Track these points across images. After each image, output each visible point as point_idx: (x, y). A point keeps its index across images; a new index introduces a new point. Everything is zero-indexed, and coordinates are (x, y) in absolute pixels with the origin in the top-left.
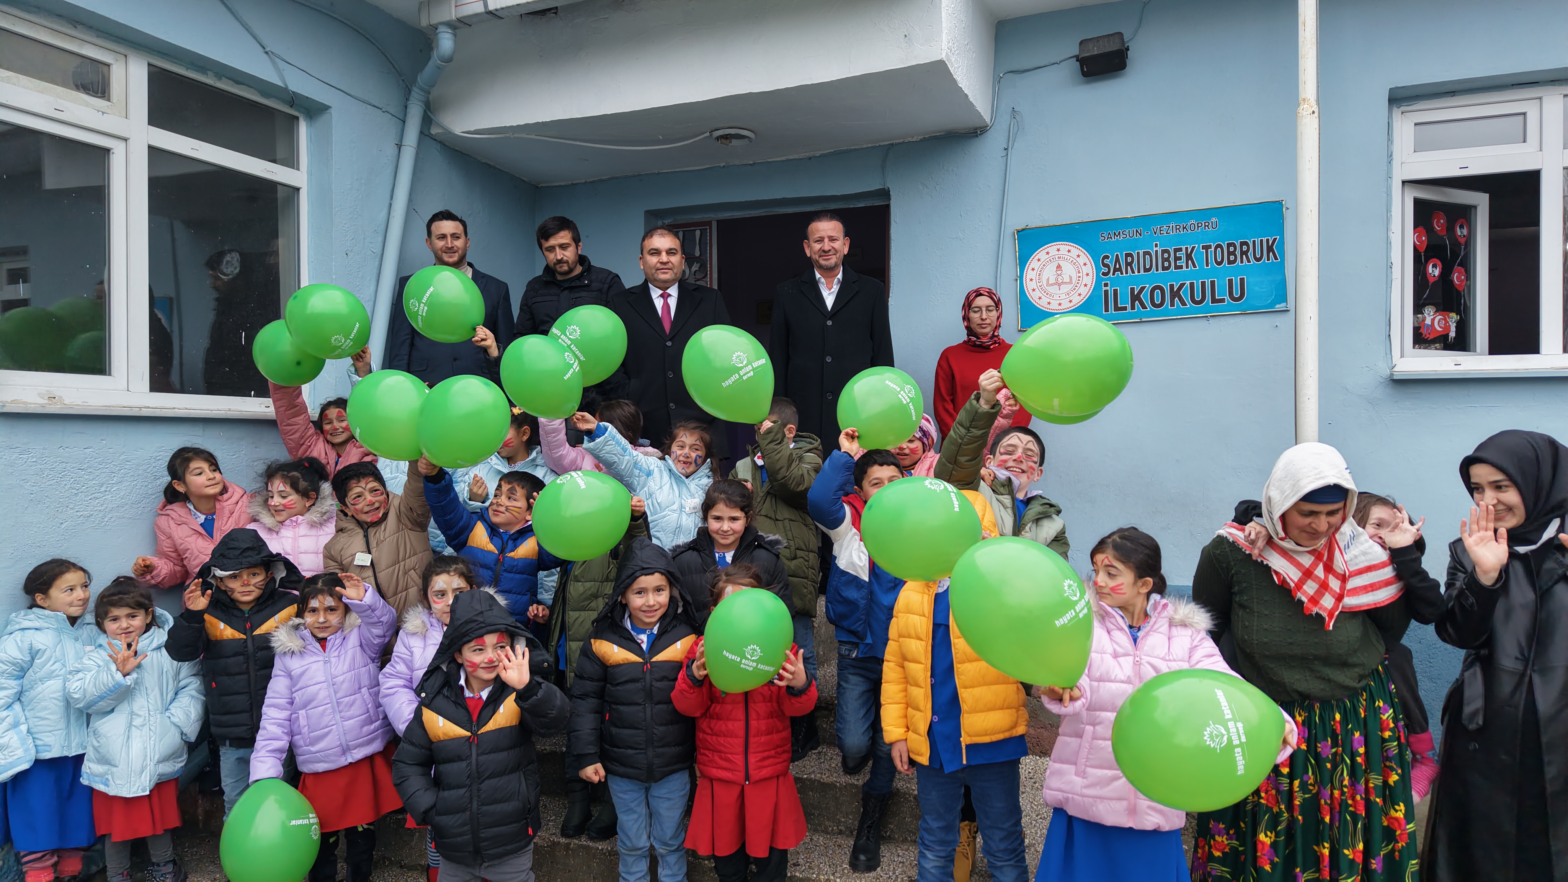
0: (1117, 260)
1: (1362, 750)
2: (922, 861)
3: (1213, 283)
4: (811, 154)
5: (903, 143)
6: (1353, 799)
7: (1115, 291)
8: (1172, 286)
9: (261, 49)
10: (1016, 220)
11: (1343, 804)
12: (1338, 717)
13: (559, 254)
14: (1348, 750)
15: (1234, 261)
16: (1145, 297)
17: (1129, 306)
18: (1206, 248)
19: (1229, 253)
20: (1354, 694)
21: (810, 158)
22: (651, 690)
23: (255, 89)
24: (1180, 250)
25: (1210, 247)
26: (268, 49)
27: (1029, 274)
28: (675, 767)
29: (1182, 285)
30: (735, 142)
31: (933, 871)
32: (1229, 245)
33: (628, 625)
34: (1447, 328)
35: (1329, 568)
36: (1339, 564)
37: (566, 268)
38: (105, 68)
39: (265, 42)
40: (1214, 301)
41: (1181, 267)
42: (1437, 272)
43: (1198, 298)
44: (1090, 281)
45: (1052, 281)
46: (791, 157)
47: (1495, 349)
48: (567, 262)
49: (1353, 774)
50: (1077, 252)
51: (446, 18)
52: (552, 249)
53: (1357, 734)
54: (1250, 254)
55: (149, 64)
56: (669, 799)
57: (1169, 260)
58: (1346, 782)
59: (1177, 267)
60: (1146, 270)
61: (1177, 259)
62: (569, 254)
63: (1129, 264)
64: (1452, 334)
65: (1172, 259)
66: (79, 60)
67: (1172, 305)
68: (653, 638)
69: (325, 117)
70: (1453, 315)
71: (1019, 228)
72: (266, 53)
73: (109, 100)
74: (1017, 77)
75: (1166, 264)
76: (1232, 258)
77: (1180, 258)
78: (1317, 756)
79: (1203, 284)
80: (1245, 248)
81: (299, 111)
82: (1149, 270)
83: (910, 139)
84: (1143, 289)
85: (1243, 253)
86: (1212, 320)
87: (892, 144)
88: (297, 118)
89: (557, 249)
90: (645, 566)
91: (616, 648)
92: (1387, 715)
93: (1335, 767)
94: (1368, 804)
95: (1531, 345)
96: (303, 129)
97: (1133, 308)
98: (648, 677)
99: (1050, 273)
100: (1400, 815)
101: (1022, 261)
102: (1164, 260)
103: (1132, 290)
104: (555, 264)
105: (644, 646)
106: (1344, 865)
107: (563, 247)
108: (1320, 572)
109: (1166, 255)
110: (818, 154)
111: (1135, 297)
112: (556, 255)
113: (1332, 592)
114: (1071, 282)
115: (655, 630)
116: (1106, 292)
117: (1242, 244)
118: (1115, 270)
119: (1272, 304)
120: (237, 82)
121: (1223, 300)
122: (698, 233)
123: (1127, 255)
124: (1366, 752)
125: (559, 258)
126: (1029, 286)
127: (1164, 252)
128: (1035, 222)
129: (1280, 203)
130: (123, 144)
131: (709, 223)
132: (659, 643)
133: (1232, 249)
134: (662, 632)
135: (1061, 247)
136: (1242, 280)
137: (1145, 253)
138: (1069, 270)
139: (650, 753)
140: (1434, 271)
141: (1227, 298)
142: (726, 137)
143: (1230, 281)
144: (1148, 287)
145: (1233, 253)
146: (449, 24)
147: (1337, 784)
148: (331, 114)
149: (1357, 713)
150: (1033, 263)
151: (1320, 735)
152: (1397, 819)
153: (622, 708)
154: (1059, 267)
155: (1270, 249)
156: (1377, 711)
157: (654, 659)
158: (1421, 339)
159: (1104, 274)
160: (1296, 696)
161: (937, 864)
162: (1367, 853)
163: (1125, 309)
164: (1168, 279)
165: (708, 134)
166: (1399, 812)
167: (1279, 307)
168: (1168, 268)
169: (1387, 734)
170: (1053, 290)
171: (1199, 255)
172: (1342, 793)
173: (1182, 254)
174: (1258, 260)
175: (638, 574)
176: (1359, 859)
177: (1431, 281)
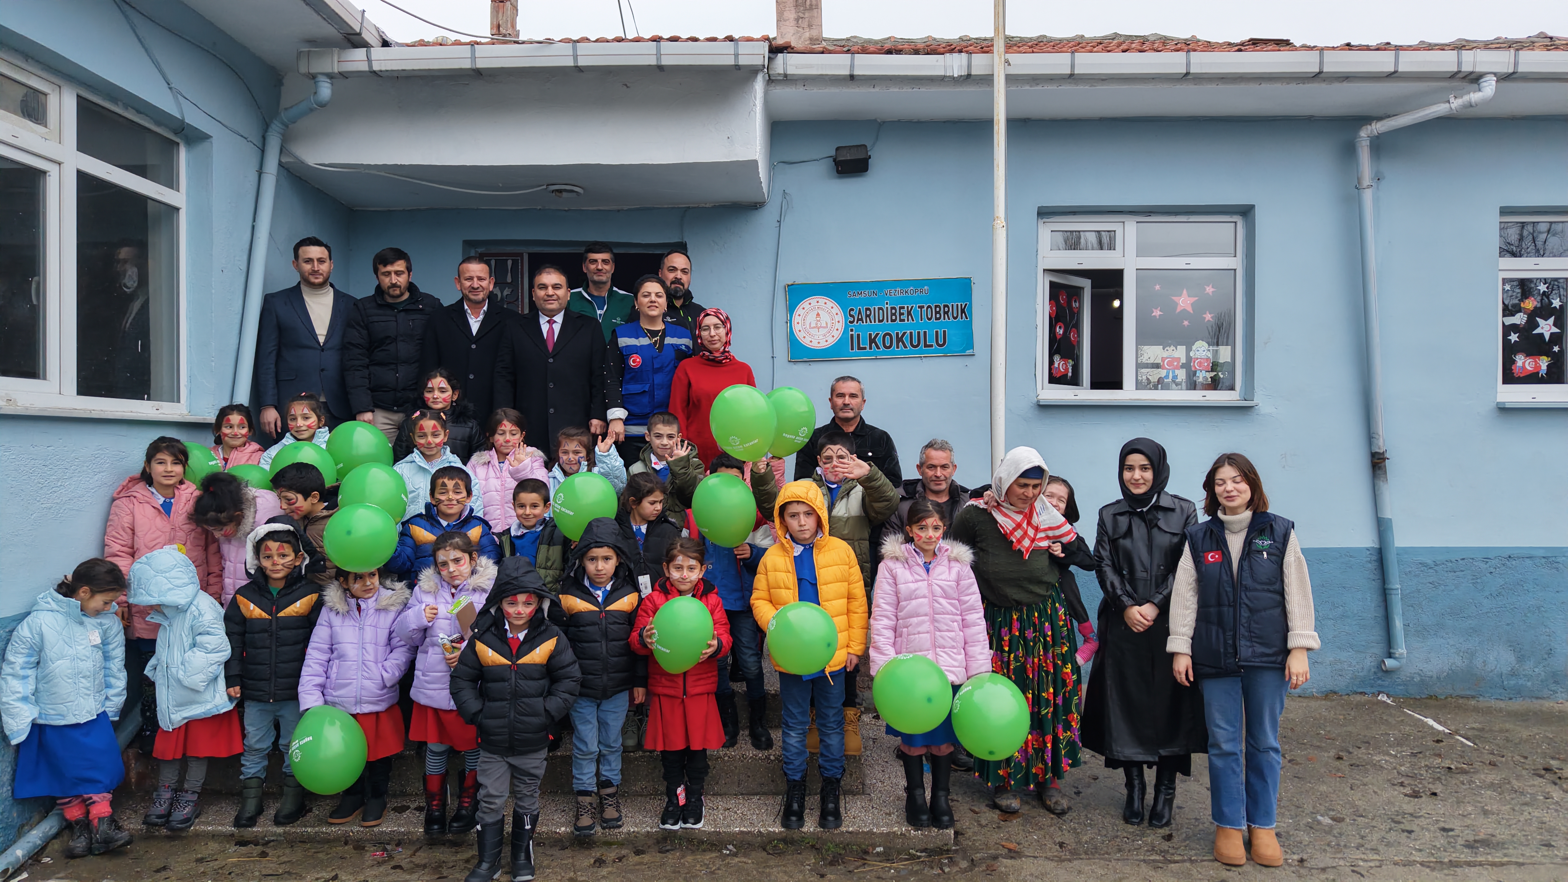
0: (860, 312)
1: (1049, 633)
2: (787, 740)
3: (925, 333)
4: (620, 207)
5: (698, 207)
6: (1046, 662)
7: (858, 335)
8: (897, 334)
9: (166, 85)
10: (787, 276)
11: (1039, 665)
12: (1036, 614)
13: (394, 279)
14: (1042, 634)
15: (939, 318)
16: (879, 341)
17: (868, 347)
18: (921, 307)
19: (936, 313)
20: (1044, 598)
21: (619, 211)
22: (606, 631)
23: (152, 118)
24: (903, 308)
25: (923, 307)
26: (172, 86)
27: (796, 319)
28: (619, 689)
29: (905, 333)
30: (565, 194)
31: (795, 745)
32: (936, 307)
33: (587, 583)
34: (1067, 370)
35: (1029, 523)
36: (1035, 520)
37: (398, 292)
38: (43, 97)
39: (171, 79)
40: (926, 346)
41: (904, 320)
42: (1061, 332)
43: (915, 343)
44: (840, 326)
45: (813, 325)
46: (601, 208)
47: (1095, 385)
48: (400, 287)
49: (1045, 648)
50: (832, 305)
51: (328, 70)
52: (389, 274)
53: (1047, 624)
54: (950, 313)
55: (78, 96)
56: (615, 712)
57: (896, 314)
58: (1041, 653)
59: (901, 320)
60: (880, 321)
61: (901, 314)
62: (402, 280)
63: (868, 316)
64: (1070, 374)
65: (898, 314)
66: (25, 90)
67: (898, 347)
68: (607, 593)
69: (205, 145)
70: (1070, 361)
71: (790, 283)
72: (170, 88)
73: (46, 127)
74: (787, 166)
75: (894, 318)
76: (938, 316)
77: (903, 314)
78: (1025, 639)
79: (919, 333)
80: (946, 309)
81: (181, 139)
82: (882, 321)
83: (703, 205)
84: (877, 334)
85: (945, 313)
86: (924, 360)
87: (689, 208)
88: (178, 144)
89: (393, 274)
90: (599, 540)
91: (578, 600)
92: (1062, 612)
93: (1035, 644)
94: (1055, 665)
95: (1117, 384)
96: (183, 154)
97: (871, 348)
98: (604, 622)
99: (811, 318)
100: (1069, 670)
101: (791, 309)
102: (892, 314)
103: (870, 335)
104: (389, 288)
105: (600, 599)
106: (1043, 703)
107: (398, 273)
108: (1025, 525)
109: (894, 311)
110: (626, 208)
111: (872, 341)
112: (391, 279)
113: (1029, 537)
114: (827, 327)
115: (608, 588)
116: (852, 335)
117: (945, 306)
118: (858, 320)
119: (964, 350)
120: (139, 112)
121: (931, 346)
122: (510, 263)
123: (867, 309)
124: (1052, 634)
125: (394, 282)
126: (797, 328)
127: (892, 308)
128: (801, 279)
129: (970, 279)
130: (57, 167)
131: (521, 255)
132: (610, 597)
133: (938, 309)
134: (614, 589)
135: (820, 300)
136: (944, 332)
137: (879, 309)
138: (825, 318)
139: (605, 678)
140: (1060, 331)
141: (934, 344)
142: (560, 191)
143: (937, 332)
144: (881, 334)
145: (939, 312)
146: (330, 76)
147: (1036, 655)
148: (211, 143)
149: (1046, 611)
150: (799, 311)
151: (1027, 625)
152: (1067, 673)
153: (585, 645)
154: (818, 315)
155: (963, 311)
156: (1056, 611)
157: (607, 609)
158: (1055, 379)
159: (851, 322)
160: (1014, 603)
161: (798, 739)
162: (1055, 694)
163: (865, 348)
164: (896, 329)
165: (545, 187)
166: (1068, 669)
167: (968, 352)
168: (895, 321)
169: (1061, 623)
170: (814, 331)
171: (915, 312)
172: (1040, 660)
173: (905, 311)
174: (955, 318)
175: (592, 545)
176: (1051, 698)
177: (1058, 337)
